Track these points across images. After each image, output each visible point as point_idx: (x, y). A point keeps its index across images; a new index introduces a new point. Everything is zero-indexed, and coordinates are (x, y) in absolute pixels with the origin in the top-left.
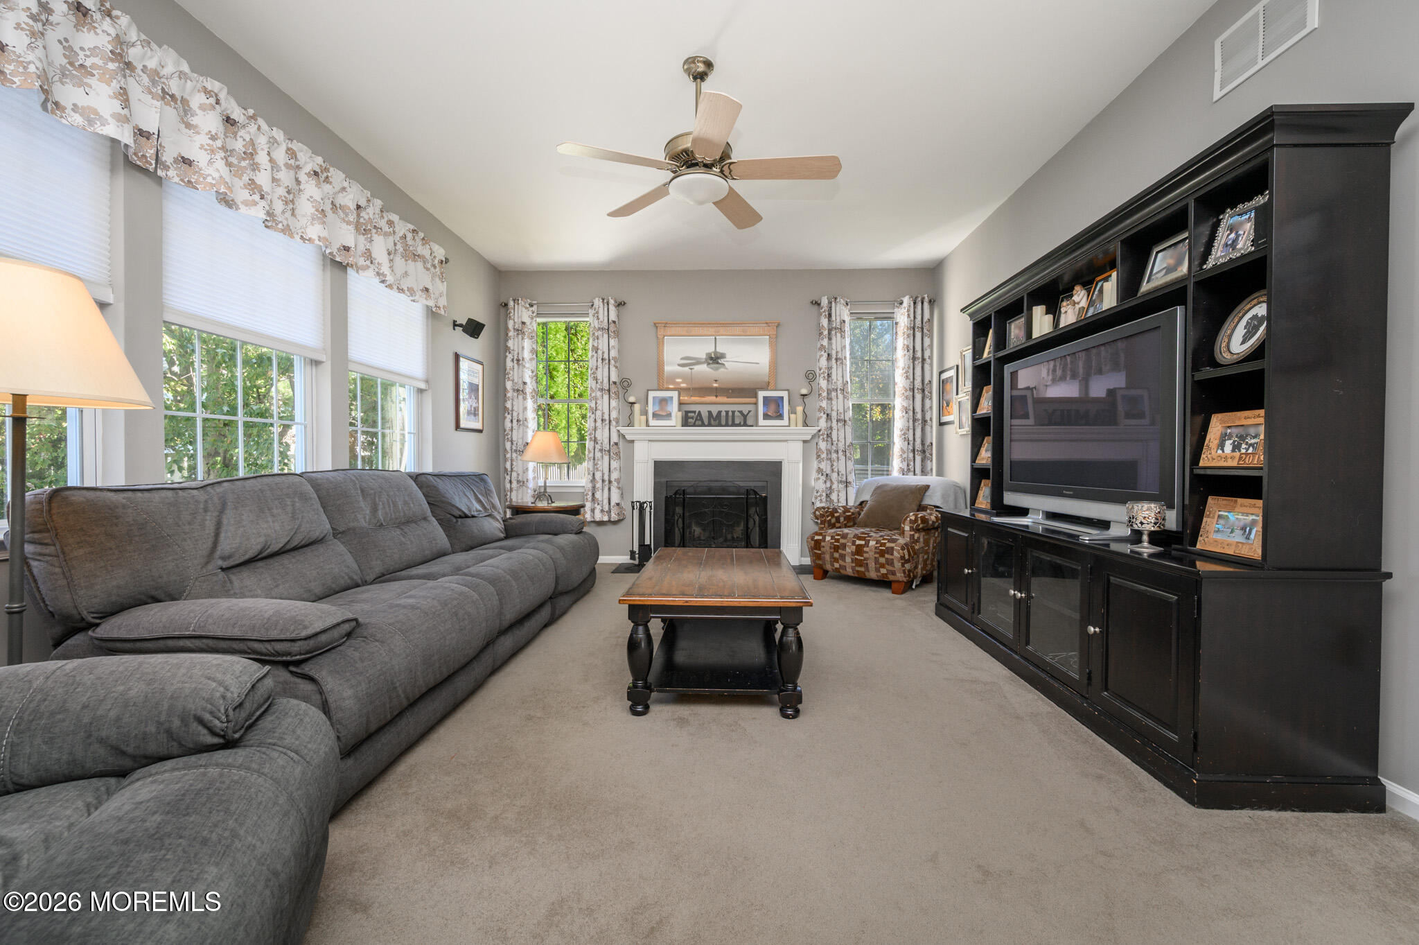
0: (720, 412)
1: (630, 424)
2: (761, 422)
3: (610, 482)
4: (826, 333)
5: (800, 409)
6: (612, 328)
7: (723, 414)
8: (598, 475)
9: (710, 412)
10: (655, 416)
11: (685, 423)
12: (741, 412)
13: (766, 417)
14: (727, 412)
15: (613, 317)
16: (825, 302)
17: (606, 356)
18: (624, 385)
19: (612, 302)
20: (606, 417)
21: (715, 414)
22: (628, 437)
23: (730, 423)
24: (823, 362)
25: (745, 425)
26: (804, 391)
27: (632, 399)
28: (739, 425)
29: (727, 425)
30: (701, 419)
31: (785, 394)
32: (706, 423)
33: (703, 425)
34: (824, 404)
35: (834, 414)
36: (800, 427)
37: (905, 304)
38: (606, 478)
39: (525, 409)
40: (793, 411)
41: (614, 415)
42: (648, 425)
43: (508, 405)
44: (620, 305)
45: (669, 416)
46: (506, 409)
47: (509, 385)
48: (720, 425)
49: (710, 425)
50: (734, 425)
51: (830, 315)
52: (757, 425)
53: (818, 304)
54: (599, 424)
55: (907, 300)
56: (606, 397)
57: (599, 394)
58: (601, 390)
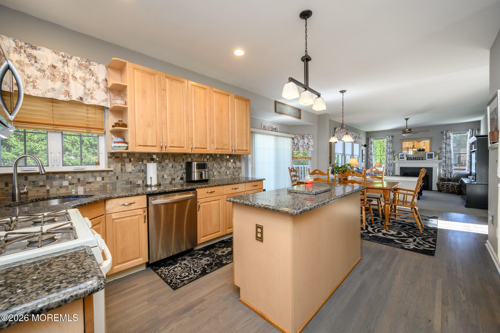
0: (416, 157)
1: (395, 160)
2: (427, 159)
3: (390, 171)
4: (445, 139)
5: (437, 156)
6: (390, 141)
7: (417, 158)
8: (387, 170)
9: (413, 157)
10: (400, 158)
11: (407, 160)
12: (421, 157)
13: (428, 158)
14: (418, 157)
15: (391, 139)
16: (445, 132)
17: (389, 147)
18: (393, 152)
19: (390, 136)
20: (389, 158)
21: (415, 158)
22: (394, 162)
23: (419, 159)
24: (444, 146)
25: (422, 160)
26: (439, 152)
27: (395, 155)
28: (421, 160)
29: (418, 160)
30: (411, 159)
31: (433, 153)
32: (413, 159)
33: (412, 160)
34: (444, 155)
35: (447, 157)
36: (437, 160)
37: (469, 131)
38: (389, 170)
39: (372, 157)
40: (435, 156)
41: (391, 158)
42: (398, 160)
43: (369, 157)
44: (392, 137)
45: (403, 158)
46: (368, 157)
47: (369, 153)
48: (416, 160)
49: (413, 160)
50: (419, 160)
51: (446, 135)
52: (425, 160)
53: (443, 132)
54: (388, 160)
55: (470, 130)
56: (389, 155)
57: (388, 154)
58: (388, 153)
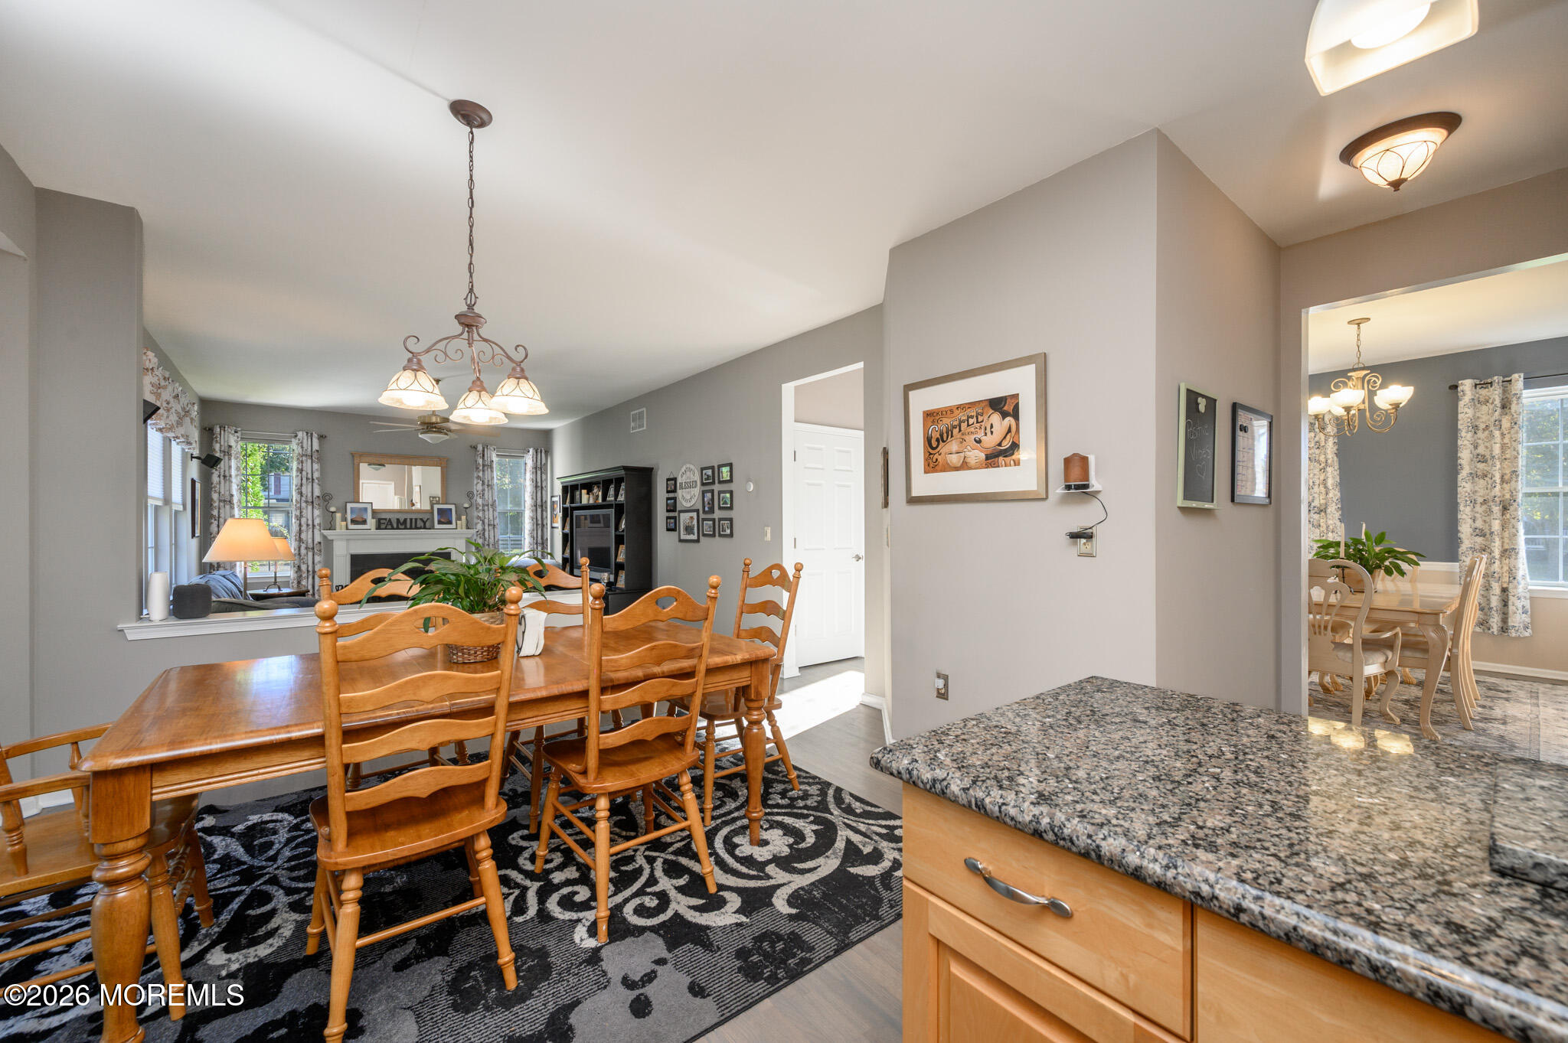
0: (405, 520)
1: (332, 528)
2: (437, 526)
4: (481, 468)
5: (464, 518)
6: (315, 455)
7: (408, 521)
8: (304, 568)
9: (398, 520)
10: (353, 522)
11: (378, 528)
12: (421, 519)
13: (440, 522)
14: (411, 520)
15: (316, 446)
16: (480, 448)
17: (310, 476)
18: (326, 498)
19: (315, 435)
20: (310, 522)
21: (402, 521)
22: (330, 538)
23: (413, 526)
24: (480, 487)
25: (425, 528)
26: (466, 505)
27: (333, 509)
28: (420, 528)
29: (411, 528)
30: (391, 524)
31: (453, 507)
32: (395, 526)
33: (393, 528)
34: (481, 514)
35: (486, 521)
36: (465, 530)
37: (531, 453)
38: (310, 569)
40: (459, 518)
41: (317, 521)
42: (347, 529)
43: (215, 513)
44: (321, 437)
45: (364, 522)
46: (212, 516)
47: (215, 496)
48: (406, 528)
49: (398, 528)
50: (416, 528)
51: (483, 455)
52: (432, 527)
53: (475, 448)
54: (304, 528)
55: (531, 450)
56: (310, 507)
57: (304, 505)
58: (306, 502)
